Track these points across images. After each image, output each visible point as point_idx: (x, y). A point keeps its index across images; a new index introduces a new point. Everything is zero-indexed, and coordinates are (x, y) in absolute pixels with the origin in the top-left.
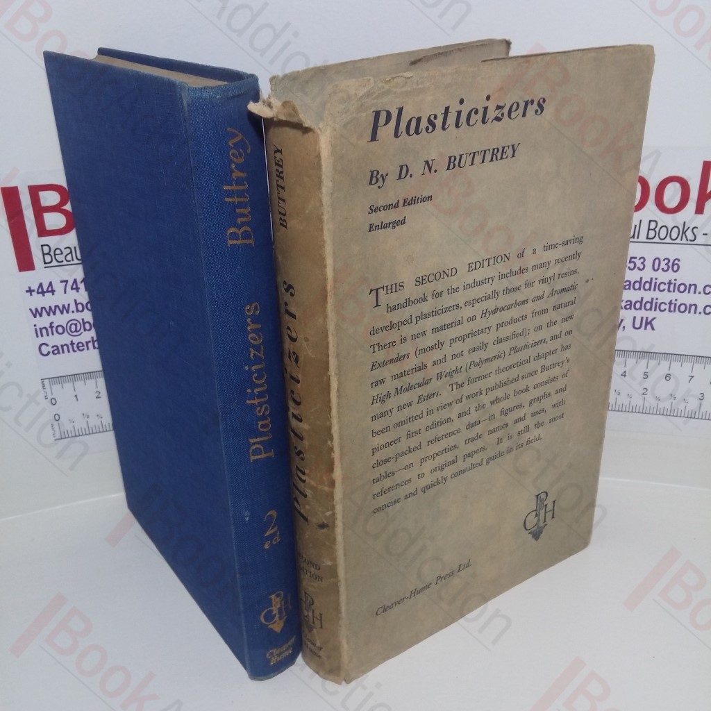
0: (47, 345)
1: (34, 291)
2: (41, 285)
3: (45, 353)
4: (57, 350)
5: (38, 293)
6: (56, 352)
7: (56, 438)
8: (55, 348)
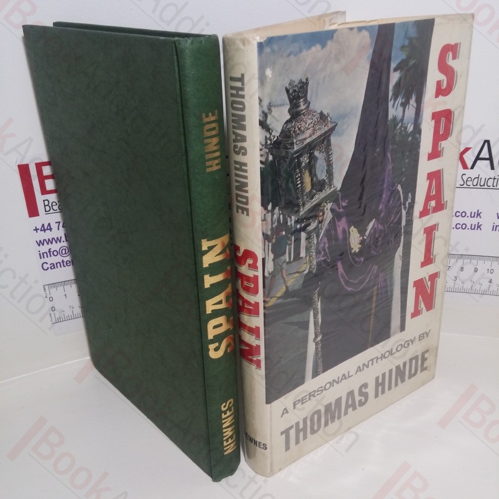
0: (47, 263)
1: (38, 229)
2: (43, 225)
3: (45, 268)
4: (53, 266)
5: (41, 230)
6: (53, 267)
7: (53, 322)
8: (52, 265)
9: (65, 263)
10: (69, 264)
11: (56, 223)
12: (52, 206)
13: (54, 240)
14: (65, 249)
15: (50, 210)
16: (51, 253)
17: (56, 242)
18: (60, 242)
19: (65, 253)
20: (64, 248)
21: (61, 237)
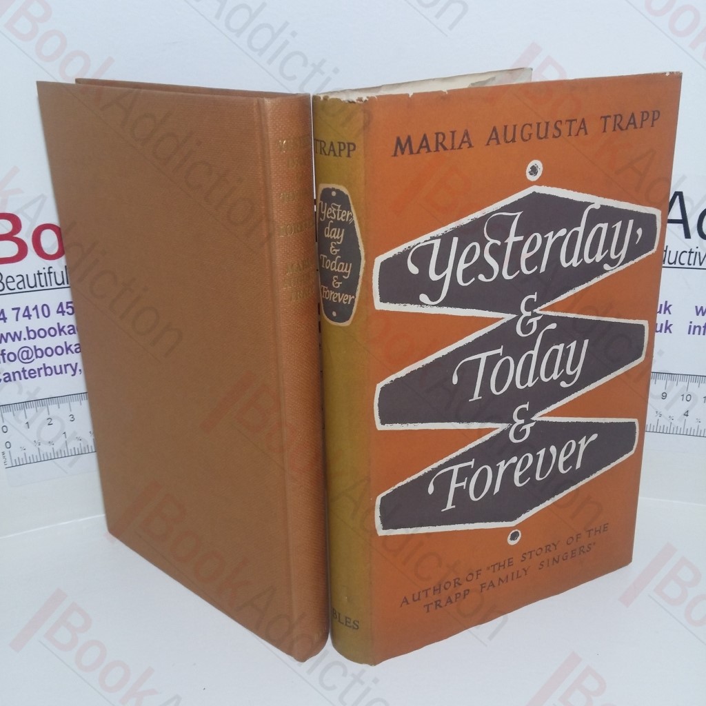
9: (27, 373)
10: (33, 375)
11: (13, 309)
12: (7, 282)
13: (9, 337)
14: (27, 352)
15: (3, 289)
16: (6, 356)
17: (14, 340)
18: (19, 339)
19: (28, 358)
20: (26, 349)
21: (21, 332)
